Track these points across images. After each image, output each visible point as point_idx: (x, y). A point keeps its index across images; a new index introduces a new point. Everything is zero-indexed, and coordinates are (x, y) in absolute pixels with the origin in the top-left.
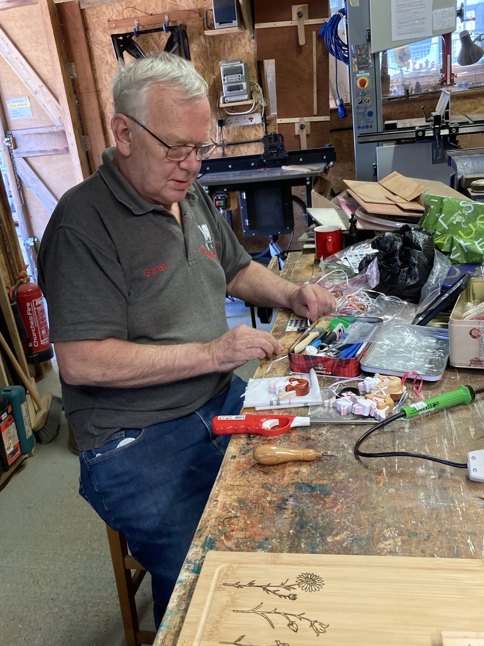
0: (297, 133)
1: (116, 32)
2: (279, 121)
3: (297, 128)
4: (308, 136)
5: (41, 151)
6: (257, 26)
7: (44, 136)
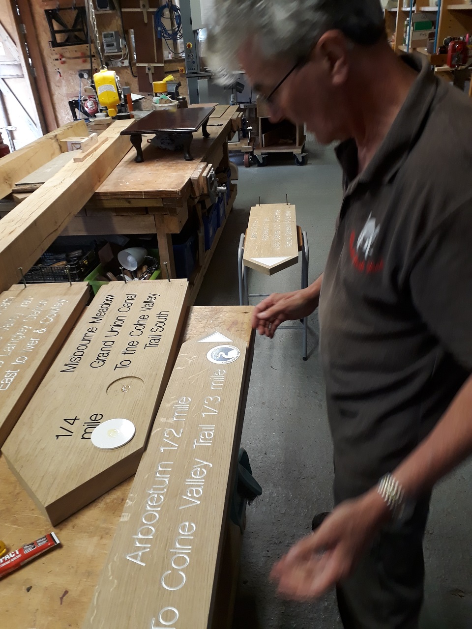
0: (147, 72)
1: (47, 8)
2: (138, 65)
3: (147, 70)
4: (153, 74)
5: (11, 75)
6: (123, 10)
7: (11, 66)
